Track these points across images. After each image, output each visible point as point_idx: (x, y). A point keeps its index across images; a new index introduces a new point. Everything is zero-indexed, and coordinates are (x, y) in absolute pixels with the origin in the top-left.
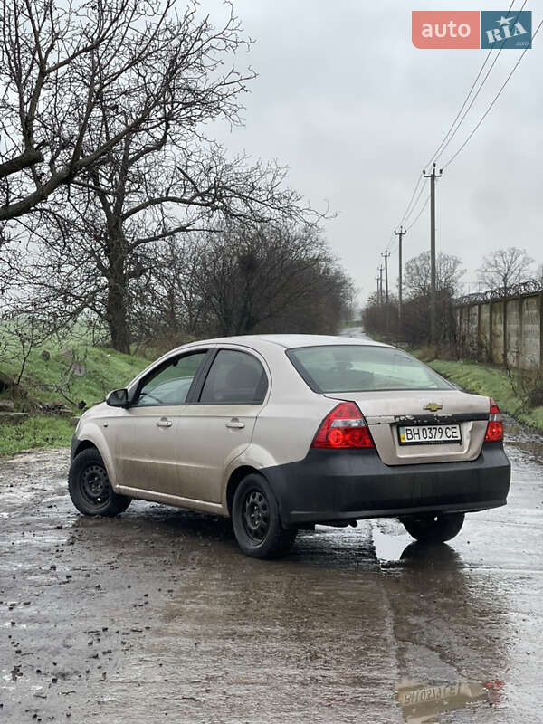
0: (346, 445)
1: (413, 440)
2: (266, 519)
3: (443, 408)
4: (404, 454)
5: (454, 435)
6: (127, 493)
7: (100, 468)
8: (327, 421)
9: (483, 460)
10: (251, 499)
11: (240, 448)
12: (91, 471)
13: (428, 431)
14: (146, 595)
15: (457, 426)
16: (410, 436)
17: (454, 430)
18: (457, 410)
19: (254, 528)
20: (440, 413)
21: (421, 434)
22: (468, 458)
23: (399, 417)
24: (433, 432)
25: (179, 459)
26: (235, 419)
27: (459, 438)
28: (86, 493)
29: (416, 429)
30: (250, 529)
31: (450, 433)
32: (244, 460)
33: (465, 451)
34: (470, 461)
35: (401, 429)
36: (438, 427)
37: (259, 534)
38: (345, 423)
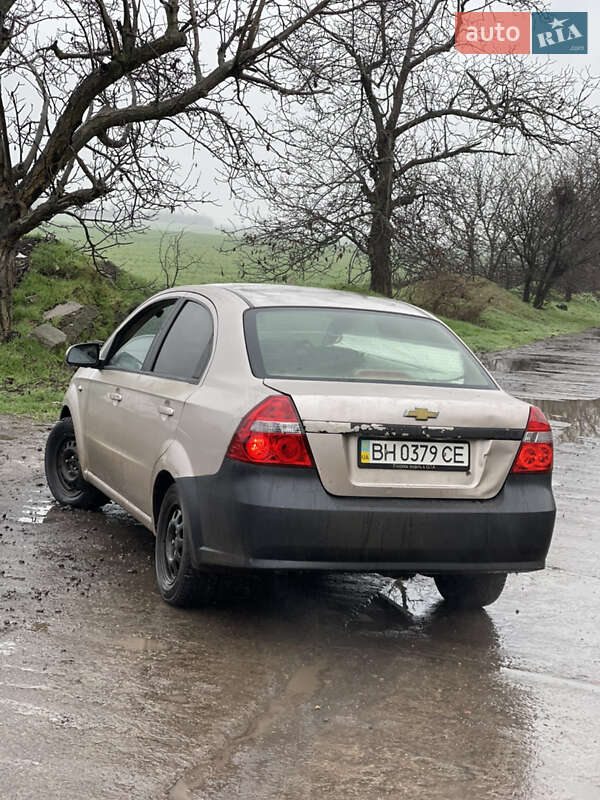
0: (273, 458)
1: (382, 461)
3: (439, 417)
4: (364, 481)
5: (458, 458)
6: (93, 483)
9: (505, 499)
10: (173, 519)
11: (165, 445)
13: (412, 449)
15: (467, 445)
16: (378, 455)
17: (458, 451)
18: (465, 420)
20: (432, 425)
21: (397, 453)
22: (478, 494)
23: (360, 424)
24: (421, 451)
26: (168, 402)
27: (466, 464)
28: (62, 475)
29: (390, 445)
31: (450, 455)
32: (166, 462)
33: (475, 484)
34: (481, 501)
35: (363, 443)
36: (430, 445)
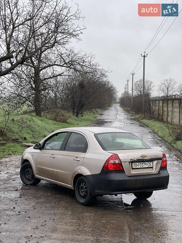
0: (114, 169)
1: (136, 167)
2: (86, 192)
3: (147, 156)
4: (134, 172)
5: (151, 165)
6: (40, 178)
7: (31, 169)
8: (108, 160)
9: (160, 173)
10: (81, 185)
11: (78, 167)
12: (27, 170)
13: (142, 164)
14: (45, 221)
15: (152, 162)
16: (135, 166)
17: (150, 164)
18: (152, 157)
19: (82, 195)
20: (146, 158)
21: (139, 165)
22: (155, 173)
23: (132, 160)
24: (143, 164)
25: (57, 169)
26: (77, 157)
27: (152, 166)
28: (26, 177)
29: (138, 163)
30: (81, 195)
31: (149, 165)
32: (79, 172)
33: (154, 171)
34: (156, 174)
35: (133, 164)
36: (145, 163)
37: (84, 197)
38: (114, 161)
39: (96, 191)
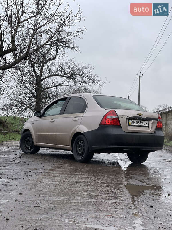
0: (111, 124)
1: (133, 124)
2: (84, 149)
3: (143, 115)
4: (130, 128)
5: (147, 124)
6: (39, 145)
7: (30, 138)
8: (105, 116)
9: (155, 133)
10: (79, 143)
11: (77, 127)
12: (27, 139)
13: (138, 122)
14: (44, 166)
15: (148, 122)
16: (132, 123)
18: (148, 116)
19: (80, 152)
20: (142, 117)
21: (136, 123)
22: (151, 132)
23: (129, 116)
24: (140, 122)
25: (56, 132)
26: (75, 118)
27: (148, 126)
28: (26, 146)
29: (134, 121)
30: (78, 153)
31: (145, 124)
32: (78, 130)
33: (150, 130)
34: (152, 133)
35: (129, 120)
36: (141, 121)
37: (81, 155)
38: (111, 117)
39: (93, 146)
